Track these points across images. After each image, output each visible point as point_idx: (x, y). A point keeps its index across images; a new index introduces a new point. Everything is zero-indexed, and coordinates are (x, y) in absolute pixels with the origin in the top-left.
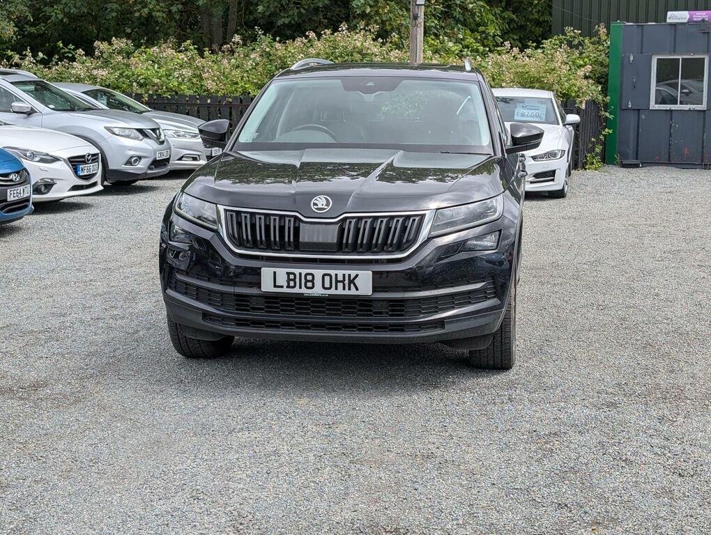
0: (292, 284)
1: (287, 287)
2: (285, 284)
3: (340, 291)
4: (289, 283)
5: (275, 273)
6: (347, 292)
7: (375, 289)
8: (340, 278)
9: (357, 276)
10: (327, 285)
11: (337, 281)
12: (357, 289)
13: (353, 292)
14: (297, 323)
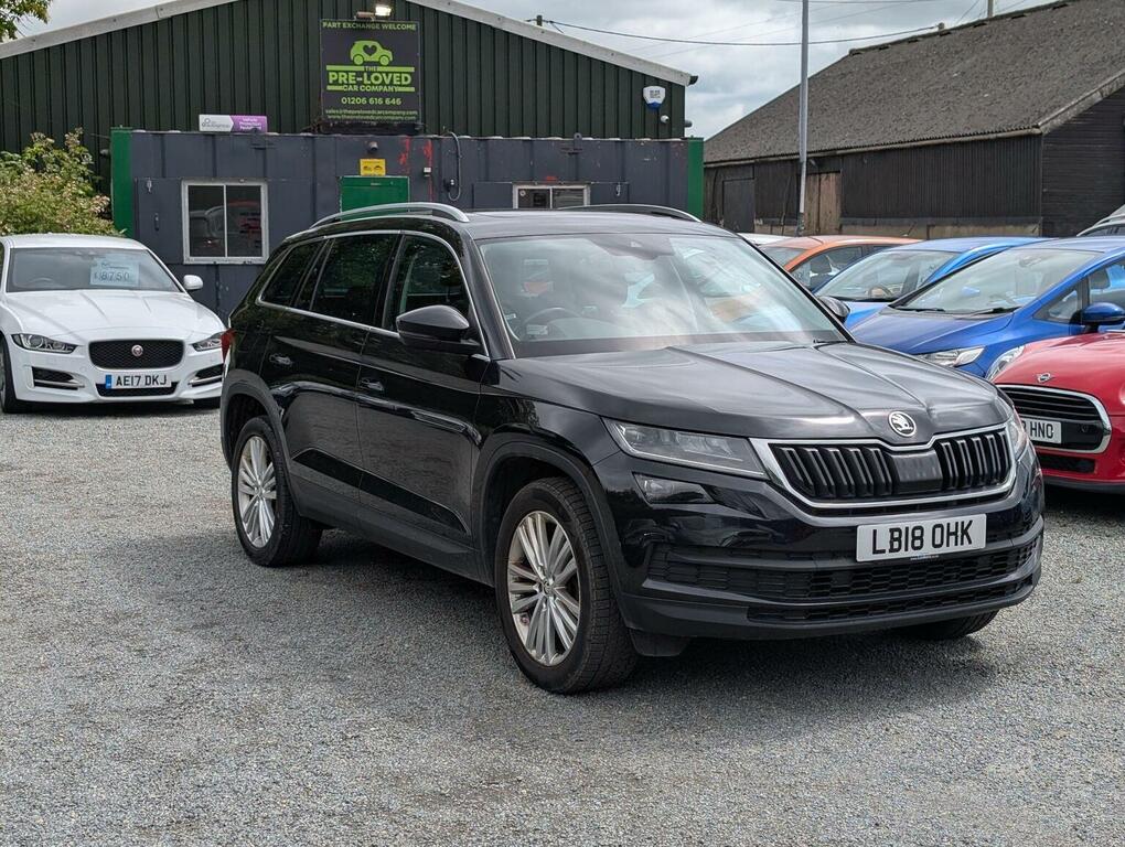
0: (896, 545)
1: (890, 551)
2: (888, 548)
3: (952, 548)
4: (892, 545)
5: (875, 532)
6: (960, 548)
7: (990, 539)
8: (952, 529)
9: (971, 522)
10: (938, 542)
11: (949, 534)
12: (970, 542)
13: (966, 547)
14: (891, 603)
